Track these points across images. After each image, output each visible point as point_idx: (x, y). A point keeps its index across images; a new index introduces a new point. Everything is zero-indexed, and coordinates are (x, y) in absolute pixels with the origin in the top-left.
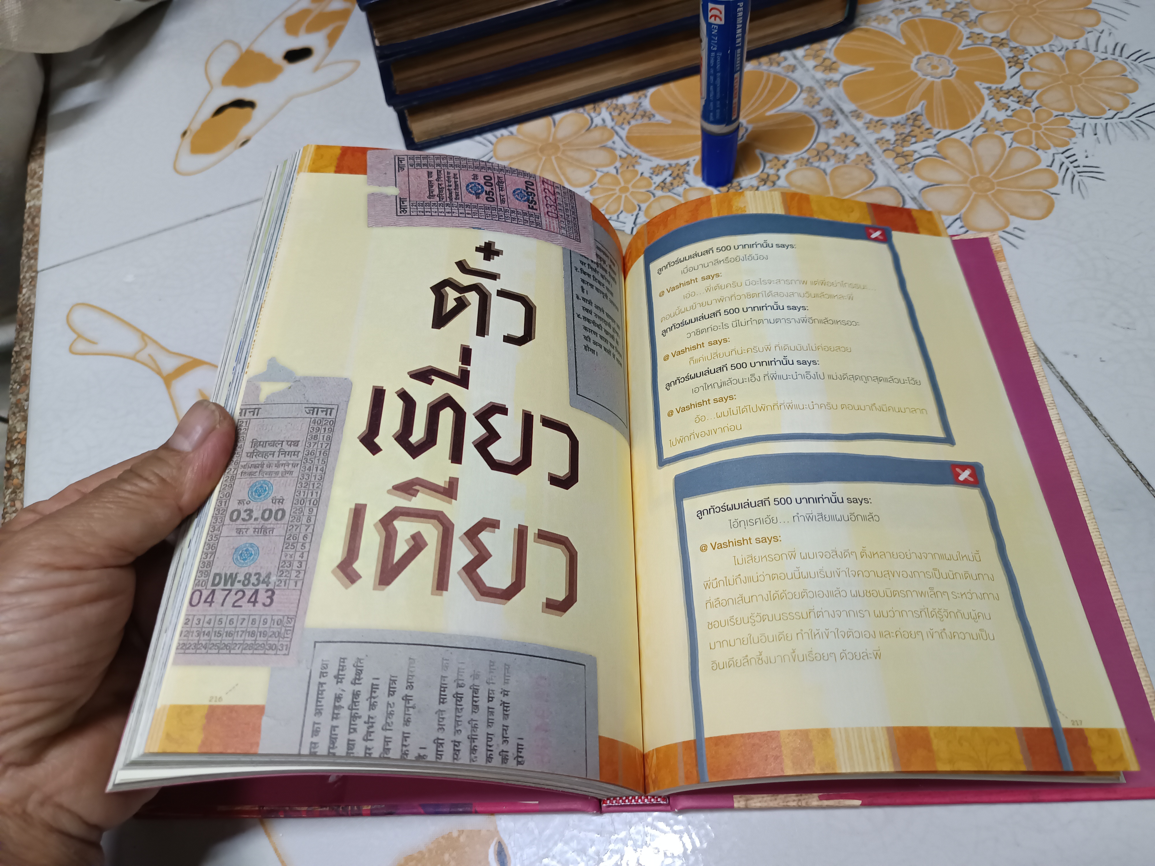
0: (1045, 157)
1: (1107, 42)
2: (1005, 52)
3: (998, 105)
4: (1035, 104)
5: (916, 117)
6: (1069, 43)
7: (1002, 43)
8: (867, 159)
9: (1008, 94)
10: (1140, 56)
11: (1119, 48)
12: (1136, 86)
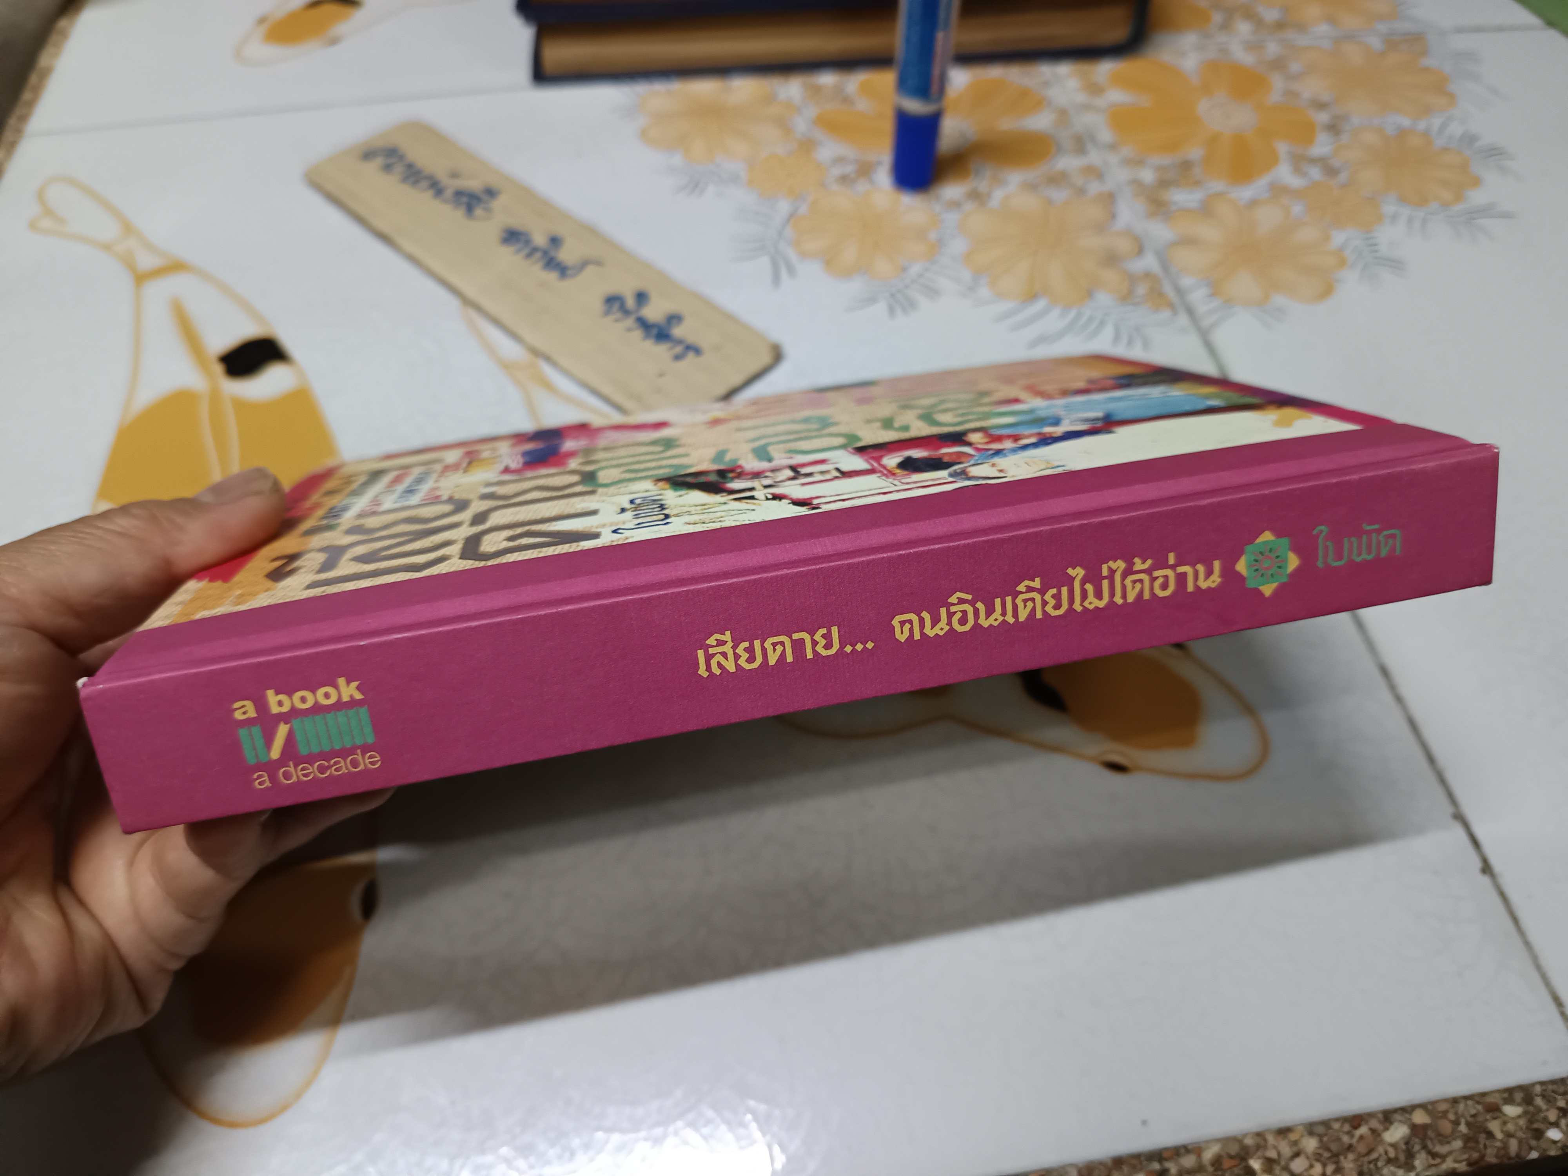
0: (1338, 238)
1: (1456, 129)
2: (1323, 117)
3: (1297, 170)
4: (1343, 177)
5: (1186, 166)
6: (1405, 122)
7: (1321, 106)
8: (1109, 199)
9: (1314, 161)
10: (1494, 153)
11: (1470, 139)
12: (1476, 182)
